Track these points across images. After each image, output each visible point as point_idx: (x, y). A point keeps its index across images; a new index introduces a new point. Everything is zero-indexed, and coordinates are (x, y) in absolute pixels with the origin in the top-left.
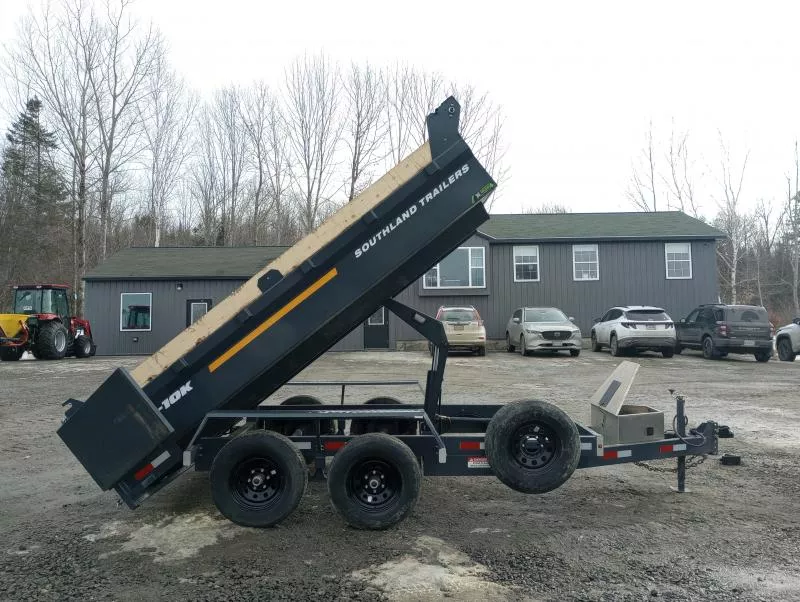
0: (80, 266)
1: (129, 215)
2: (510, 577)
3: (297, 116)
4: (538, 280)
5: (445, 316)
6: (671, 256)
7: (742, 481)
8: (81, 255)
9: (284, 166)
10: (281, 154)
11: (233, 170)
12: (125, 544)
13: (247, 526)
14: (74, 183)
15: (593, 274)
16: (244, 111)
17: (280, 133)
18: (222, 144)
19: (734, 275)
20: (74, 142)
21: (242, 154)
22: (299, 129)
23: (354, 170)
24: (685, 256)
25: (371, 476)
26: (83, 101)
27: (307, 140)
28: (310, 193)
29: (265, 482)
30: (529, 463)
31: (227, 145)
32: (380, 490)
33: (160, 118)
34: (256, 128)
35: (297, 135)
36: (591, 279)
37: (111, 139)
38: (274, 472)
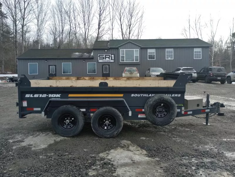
0: (17, 55)
1: (31, 40)
2: (154, 156)
3: (81, 9)
4: (155, 59)
5: (127, 70)
6: (195, 52)
7: (226, 121)
8: (16, 52)
9: (77, 24)
10: (76, 21)
11: (62, 26)
12: (22, 143)
13: (64, 137)
14: (13, 29)
15: (172, 58)
16: (65, 7)
17: (76, 14)
18: (58, 17)
19: (213, 59)
20: (13, 17)
21: (64, 21)
22: (82, 13)
23: (99, 26)
24: (200, 52)
25: (106, 120)
26: (15, 4)
27: (84, 16)
28: (85, 33)
29: (70, 122)
30: (159, 116)
31: (60, 18)
32: (109, 125)
33: (39, 9)
34: (69, 12)
35: (81, 15)
36: (171, 59)
37: (24, 15)
38: (73, 119)
